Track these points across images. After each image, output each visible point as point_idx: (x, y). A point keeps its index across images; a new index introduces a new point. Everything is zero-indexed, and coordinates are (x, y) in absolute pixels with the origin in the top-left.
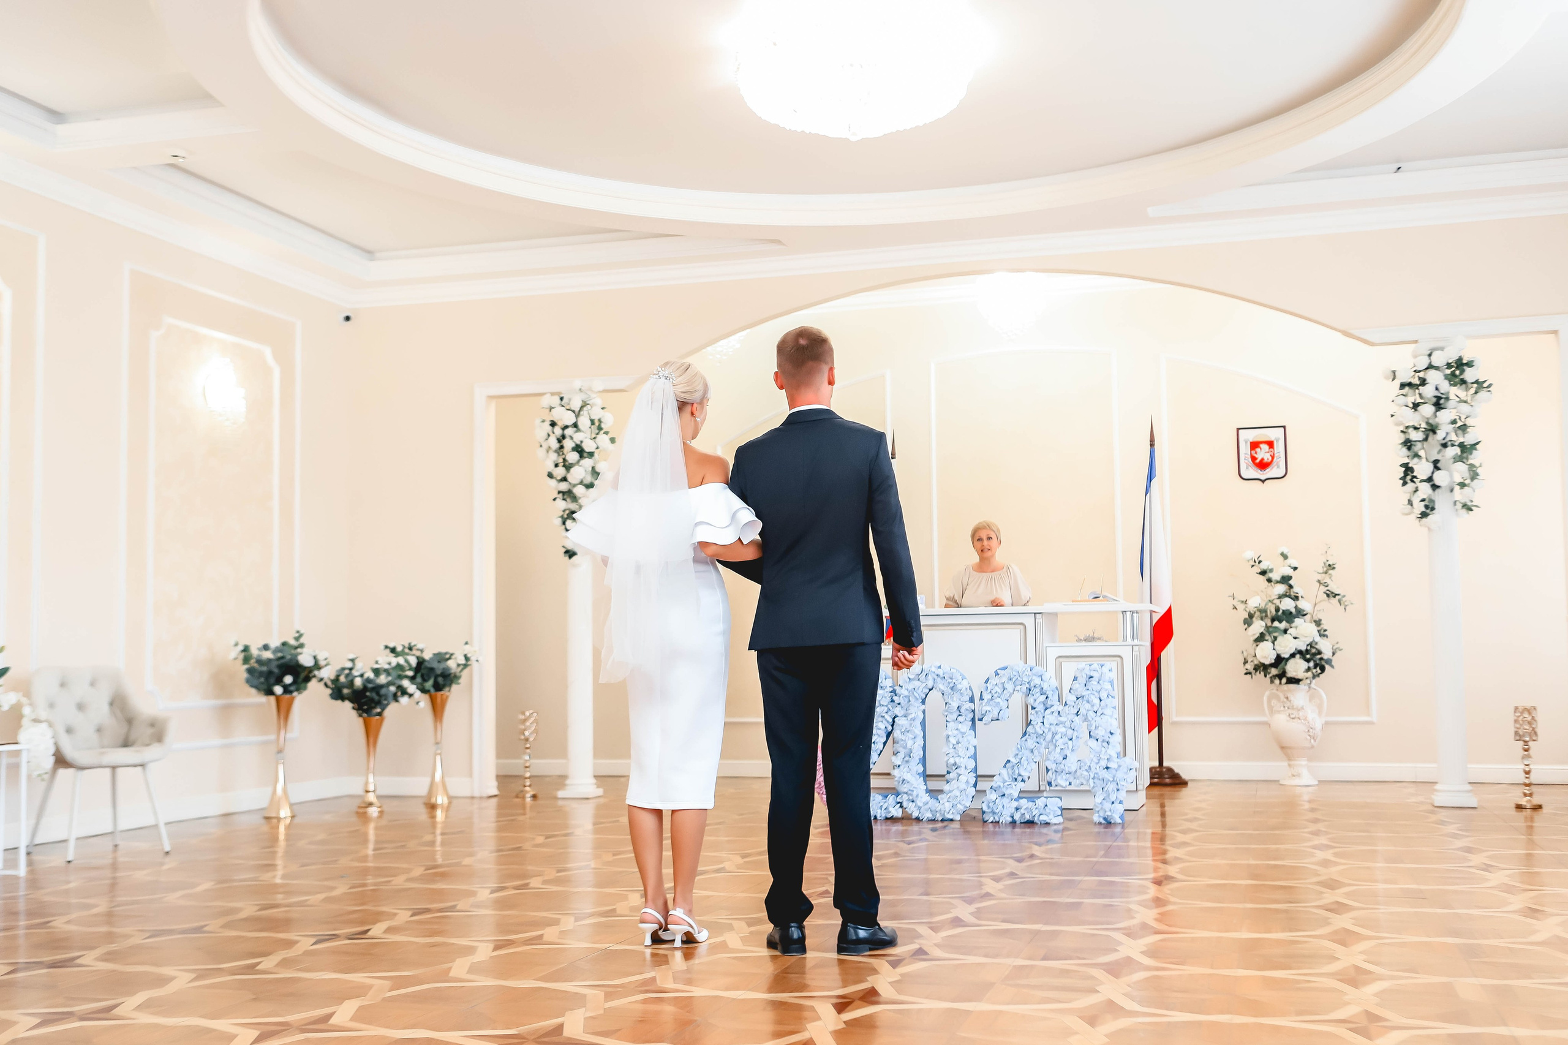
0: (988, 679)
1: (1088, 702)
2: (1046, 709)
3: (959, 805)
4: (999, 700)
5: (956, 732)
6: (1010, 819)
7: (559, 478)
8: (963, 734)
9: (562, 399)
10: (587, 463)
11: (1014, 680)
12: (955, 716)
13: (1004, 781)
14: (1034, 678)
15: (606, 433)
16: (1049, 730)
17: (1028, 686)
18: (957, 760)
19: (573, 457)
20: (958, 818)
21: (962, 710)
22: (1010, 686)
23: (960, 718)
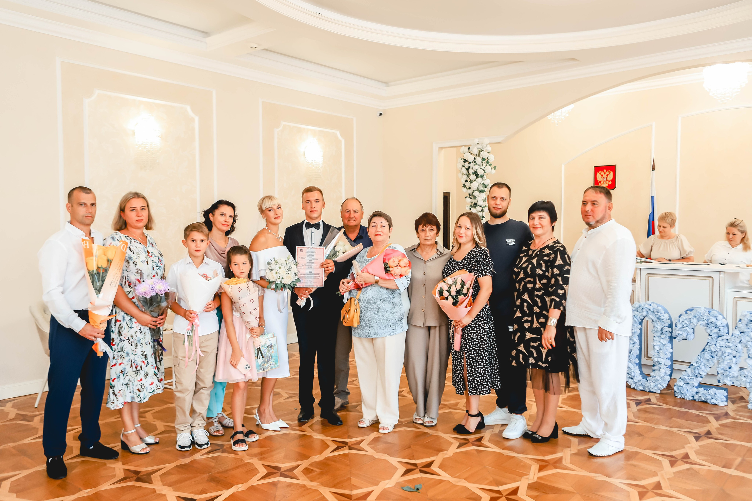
0: (681, 315)
1: (748, 336)
2: (719, 337)
3: (659, 385)
4: (687, 328)
5: (659, 344)
6: (691, 398)
7: (468, 187)
8: (664, 345)
9: (469, 148)
10: (480, 180)
11: (697, 317)
12: (659, 334)
13: (689, 376)
14: (711, 317)
15: (490, 165)
16: (720, 350)
17: (707, 322)
18: (659, 360)
19: (473, 177)
20: (659, 392)
21: (664, 331)
22: (695, 321)
23: (662, 336)
